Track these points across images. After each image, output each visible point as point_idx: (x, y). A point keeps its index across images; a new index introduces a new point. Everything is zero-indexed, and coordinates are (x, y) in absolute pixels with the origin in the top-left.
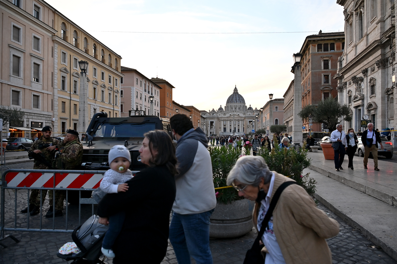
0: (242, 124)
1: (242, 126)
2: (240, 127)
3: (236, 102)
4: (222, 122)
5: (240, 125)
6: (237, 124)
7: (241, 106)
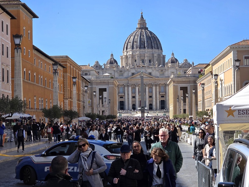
0: (158, 93)
1: (158, 98)
2: (154, 100)
3: (142, 46)
6: (147, 93)
7: (153, 54)
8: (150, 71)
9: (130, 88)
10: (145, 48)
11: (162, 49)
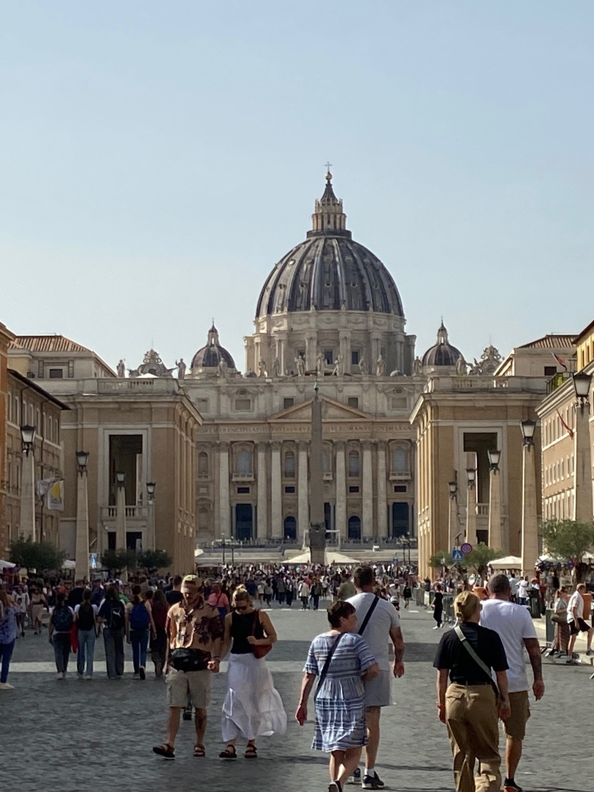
0: (382, 476)
1: (382, 496)
3: (328, 301)
4: (224, 457)
5: (367, 487)
6: (341, 476)
7: (367, 333)
8: (352, 390)
9: (276, 456)
10: (337, 306)
11: (401, 314)
